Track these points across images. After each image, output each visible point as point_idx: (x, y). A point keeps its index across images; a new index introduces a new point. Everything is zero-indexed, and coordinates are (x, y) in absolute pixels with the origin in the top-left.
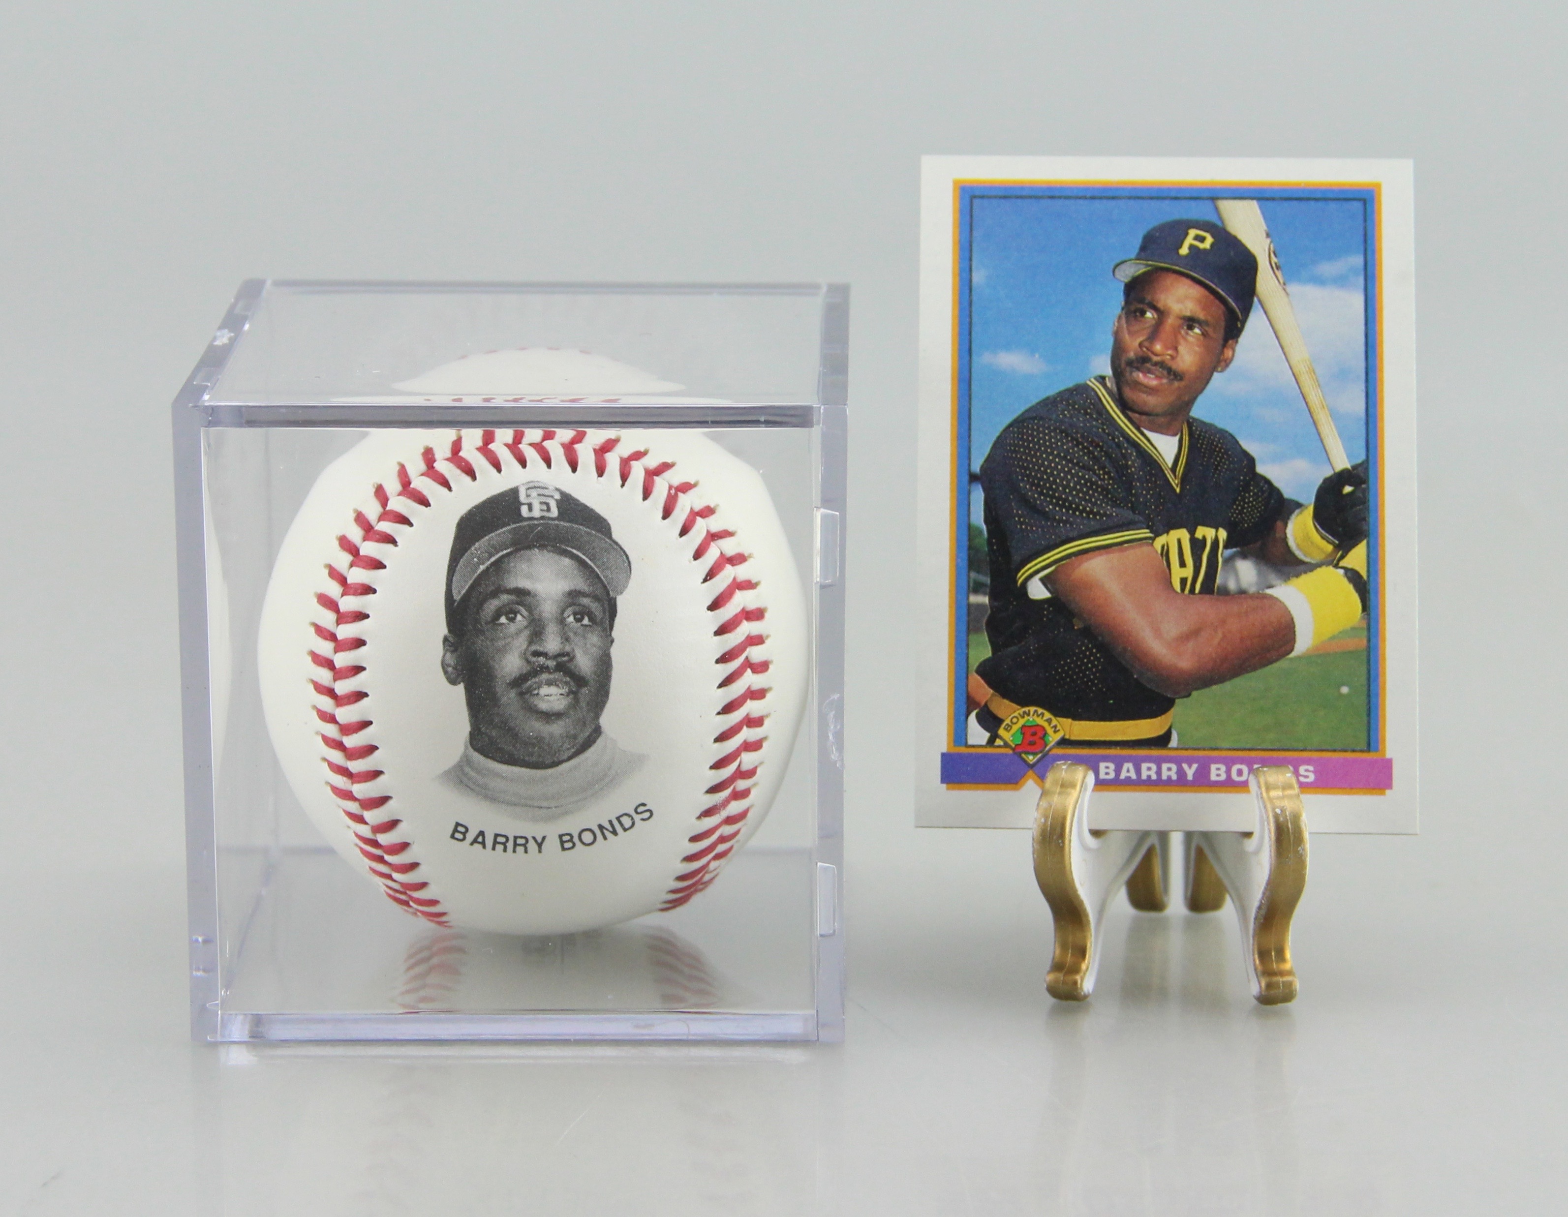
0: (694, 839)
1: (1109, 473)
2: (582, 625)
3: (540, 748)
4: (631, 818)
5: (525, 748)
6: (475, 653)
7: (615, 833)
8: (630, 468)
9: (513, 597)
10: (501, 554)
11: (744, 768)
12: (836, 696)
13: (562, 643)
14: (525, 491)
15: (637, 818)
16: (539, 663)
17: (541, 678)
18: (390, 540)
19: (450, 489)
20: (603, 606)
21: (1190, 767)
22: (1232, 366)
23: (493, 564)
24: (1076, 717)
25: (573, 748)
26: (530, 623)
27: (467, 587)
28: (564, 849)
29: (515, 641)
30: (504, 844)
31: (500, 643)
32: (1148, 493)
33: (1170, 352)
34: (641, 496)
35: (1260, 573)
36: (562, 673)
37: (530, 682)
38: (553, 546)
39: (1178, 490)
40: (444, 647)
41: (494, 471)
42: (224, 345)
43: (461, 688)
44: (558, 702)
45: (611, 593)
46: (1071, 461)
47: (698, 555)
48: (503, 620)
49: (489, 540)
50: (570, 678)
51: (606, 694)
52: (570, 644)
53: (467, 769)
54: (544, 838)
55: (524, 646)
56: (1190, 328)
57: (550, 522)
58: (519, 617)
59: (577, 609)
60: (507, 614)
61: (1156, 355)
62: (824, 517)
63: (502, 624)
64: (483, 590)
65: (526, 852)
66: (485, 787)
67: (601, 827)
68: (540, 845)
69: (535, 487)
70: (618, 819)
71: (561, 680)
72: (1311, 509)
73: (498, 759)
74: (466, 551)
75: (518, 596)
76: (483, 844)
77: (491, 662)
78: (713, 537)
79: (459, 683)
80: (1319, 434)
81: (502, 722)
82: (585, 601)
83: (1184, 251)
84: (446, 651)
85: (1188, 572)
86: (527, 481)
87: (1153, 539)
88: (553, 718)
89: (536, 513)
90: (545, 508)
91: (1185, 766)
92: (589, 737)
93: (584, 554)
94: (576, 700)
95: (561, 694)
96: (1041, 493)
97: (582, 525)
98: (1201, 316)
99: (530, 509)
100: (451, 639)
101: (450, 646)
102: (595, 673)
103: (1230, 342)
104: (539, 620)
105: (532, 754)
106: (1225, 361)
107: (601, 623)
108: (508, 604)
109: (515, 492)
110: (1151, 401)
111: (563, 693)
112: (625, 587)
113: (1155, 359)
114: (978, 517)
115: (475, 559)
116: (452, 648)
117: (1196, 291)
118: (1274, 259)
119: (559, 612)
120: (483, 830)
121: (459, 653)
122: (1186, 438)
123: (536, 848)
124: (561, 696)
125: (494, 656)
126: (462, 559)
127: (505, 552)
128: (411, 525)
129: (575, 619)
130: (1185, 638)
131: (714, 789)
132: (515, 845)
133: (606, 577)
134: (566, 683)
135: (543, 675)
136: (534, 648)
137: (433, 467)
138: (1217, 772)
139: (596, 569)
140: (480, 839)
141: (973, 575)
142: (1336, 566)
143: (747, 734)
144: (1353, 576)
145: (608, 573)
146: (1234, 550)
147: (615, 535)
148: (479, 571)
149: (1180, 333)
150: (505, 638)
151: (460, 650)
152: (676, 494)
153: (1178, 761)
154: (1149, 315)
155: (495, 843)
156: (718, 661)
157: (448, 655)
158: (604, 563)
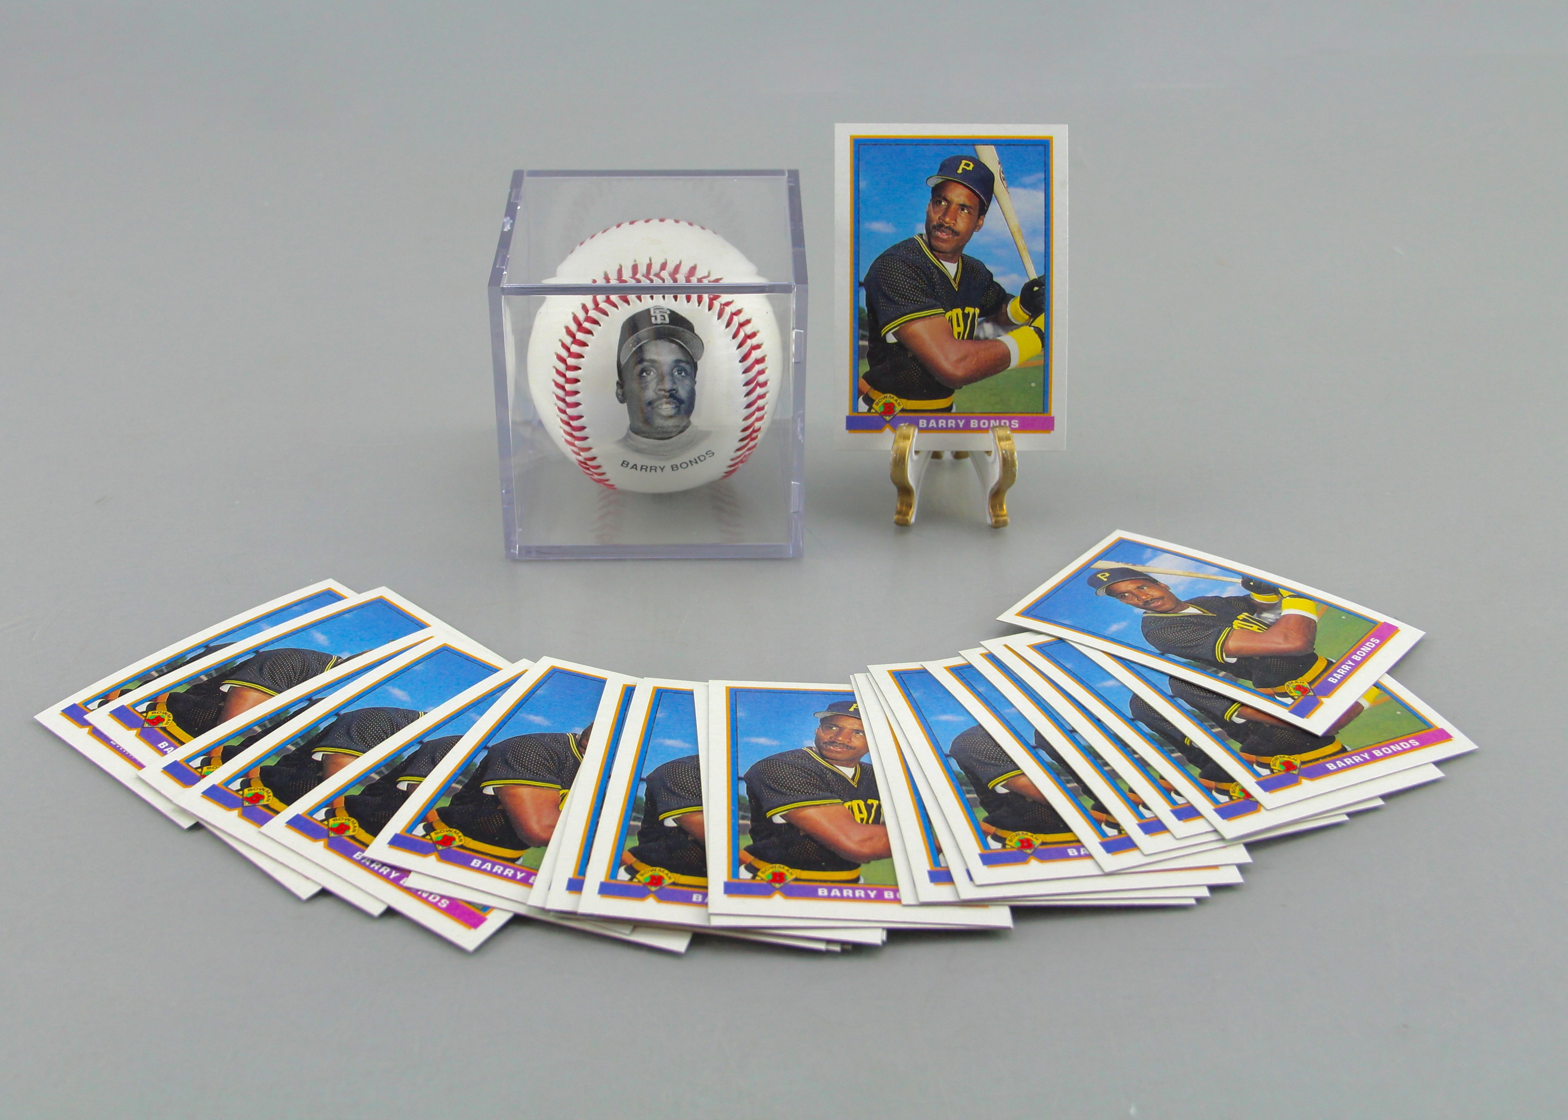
0: (732, 460)
1: (924, 282)
4: (704, 456)
8: (702, 297)
11: (755, 429)
12: (801, 412)
15: (707, 456)
18: (589, 332)
19: (617, 309)
21: (961, 421)
22: (983, 227)
24: (909, 398)
27: (627, 358)
28: (673, 470)
30: (646, 468)
32: (942, 291)
33: (953, 222)
34: (707, 310)
35: (994, 330)
38: (667, 338)
39: (957, 290)
41: (638, 301)
42: (509, 230)
45: (695, 360)
46: (906, 276)
47: (735, 336)
51: (693, 407)
54: (664, 467)
56: (963, 210)
57: (665, 326)
58: (652, 373)
59: (679, 368)
61: (947, 223)
62: (796, 333)
63: (644, 376)
67: (690, 462)
68: (662, 469)
70: (699, 458)
72: (1018, 299)
76: (636, 469)
78: (741, 325)
80: (1023, 262)
82: (683, 364)
83: (960, 171)
85: (961, 329)
87: (945, 313)
89: (659, 321)
90: (663, 318)
91: (959, 421)
96: (892, 292)
98: (968, 204)
99: (656, 319)
100: (620, 383)
103: (982, 216)
106: (979, 226)
109: (648, 310)
110: (944, 246)
112: (701, 356)
113: (946, 225)
114: (863, 303)
117: (965, 191)
118: (1002, 175)
122: (960, 264)
128: (600, 325)
130: (960, 360)
131: (742, 440)
132: (651, 469)
133: (692, 352)
134: (674, 403)
136: (659, 387)
138: (974, 424)
140: (635, 467)
141: (861, 331)
142: (1030, 326)
143: (758, 414)
144: (1038, 331)
146: (983, 318)
148: (633, 351)
149: (958, 212)
152: (724, 308)
153: (956, 419)
154: (943, 203)
155: (642, 468)
156: (744, 385)
157: (619, 390)
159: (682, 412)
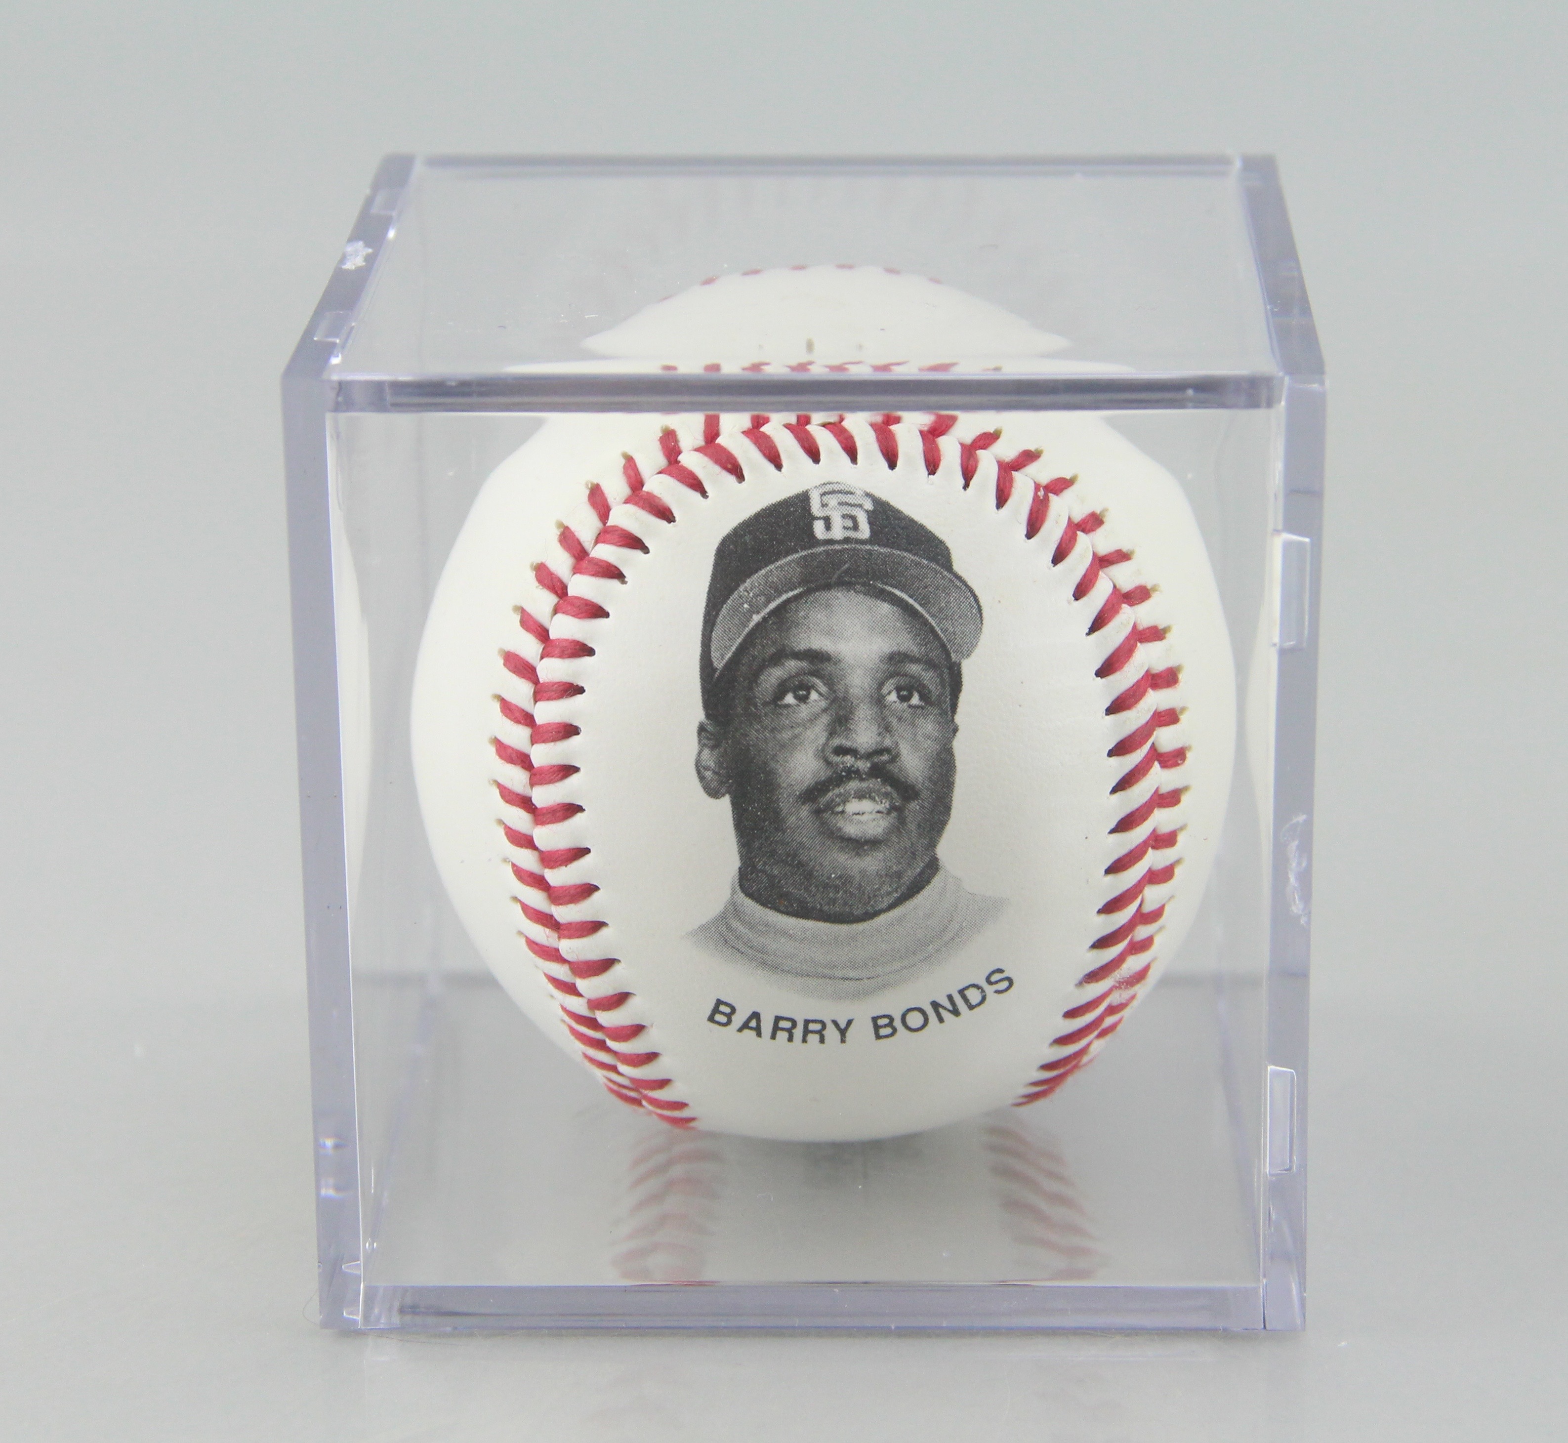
0: (1071, 1014)
2: (910, 706)
3: (845, 892)
4: (980, 990)
5: (823, 892)
6: (748, 750)
7: (956, 1012)
8: (976, 462)
9: (804, 664)
10: (784, 597)
11: (1148, 908)
12: (1301, 818)
13: (879, 734)
14: (819, 498)
15: (989, 990)
16: (845, 765)
17: (848, 788)
18: (614, 573)
19: (704, 493)
20: (941, 675)
23: (773, 613)
25: (896, 891)
26: (831, 704)
27: (734, 649)
28: (878, 1037)
29: (809, 732)
30: (790, 1031)
31: (786, 735)
34: (993, 501)
36: (879, 780)
37: (830, 794)
38: (864, 584)
40: (700, 741)
41: (771, 468)
42: (359, 268)
43: (725, 803)
44: (875, 823)
45: (953, 655)
47: (1080, 592)
48: (790, 699)
49: (766, 576)
50: (891, 786)
51: (948, 809)
52: (892, 736)
53: (735, 924)
54: (850, 1022)
55: (822, 740)
57: (858, 546)
58: (814, 695)
59: (903, 681)
60: (795, 691)
62: (1287, 546)
63: (788, 706)
64: (758, 652)
65: (822, 1040)
66: (762, 950)
67: (935, 1005)
68: (843, 1032)
69: (833, 492)
70: (962, 992)
71: (879, 790)
73: (782, 909)
74: (731, 592)
75: (811, 662)
76: (758, 1031)
77: (772, 764)
78: (1102, 562)
79: (723, 795)
81: (788, 855)
82: (914, 669)
84: (702, 746)
86: (822, 483)
88: (866, 848)
89: (837, 533)
90: (850, 523)
92: (920, 874)
93: (911, 597)
94: (902, 821)
95: (878, 812)
97: (906, 550)
99: (828, 527)
100: (710, 728)
101: (709, 739)
102: (930, 779)
104: (845, 699)
105: (834, 901)
107: (938, 704)
108: (797, 675)
109: (804, 499)
111: (881, 809)
112: (973, 646)
115: (746, 606)
116: (711, 743)
119: (875, 686)
120: (758, 1010)
121: (722, 750)
123: (837, 1034)
124: (879, 815)
125: (775, 755)
126: (725, 606)
127: (791, 594)
128: (646, 550)
129: (899, 697)
131: (1102, 943)
132: (806, 1032)
133: (945, 631)
134: (887, 795)
135: (850, 783)
136: (837, 742)
137: (677, 462)
139: (930, 619)
140: (753, 1024)
143: (1154, 859)
145: (947, 624)
147: (957, 567)
148: (752, 624)
150: (792, 727)
151: (724, 745)
152: (1046, 499)
155: (776, 1029)
156: (1111, 753)
157: (706, 752)
158: (941, 610)
159: (912, 827)
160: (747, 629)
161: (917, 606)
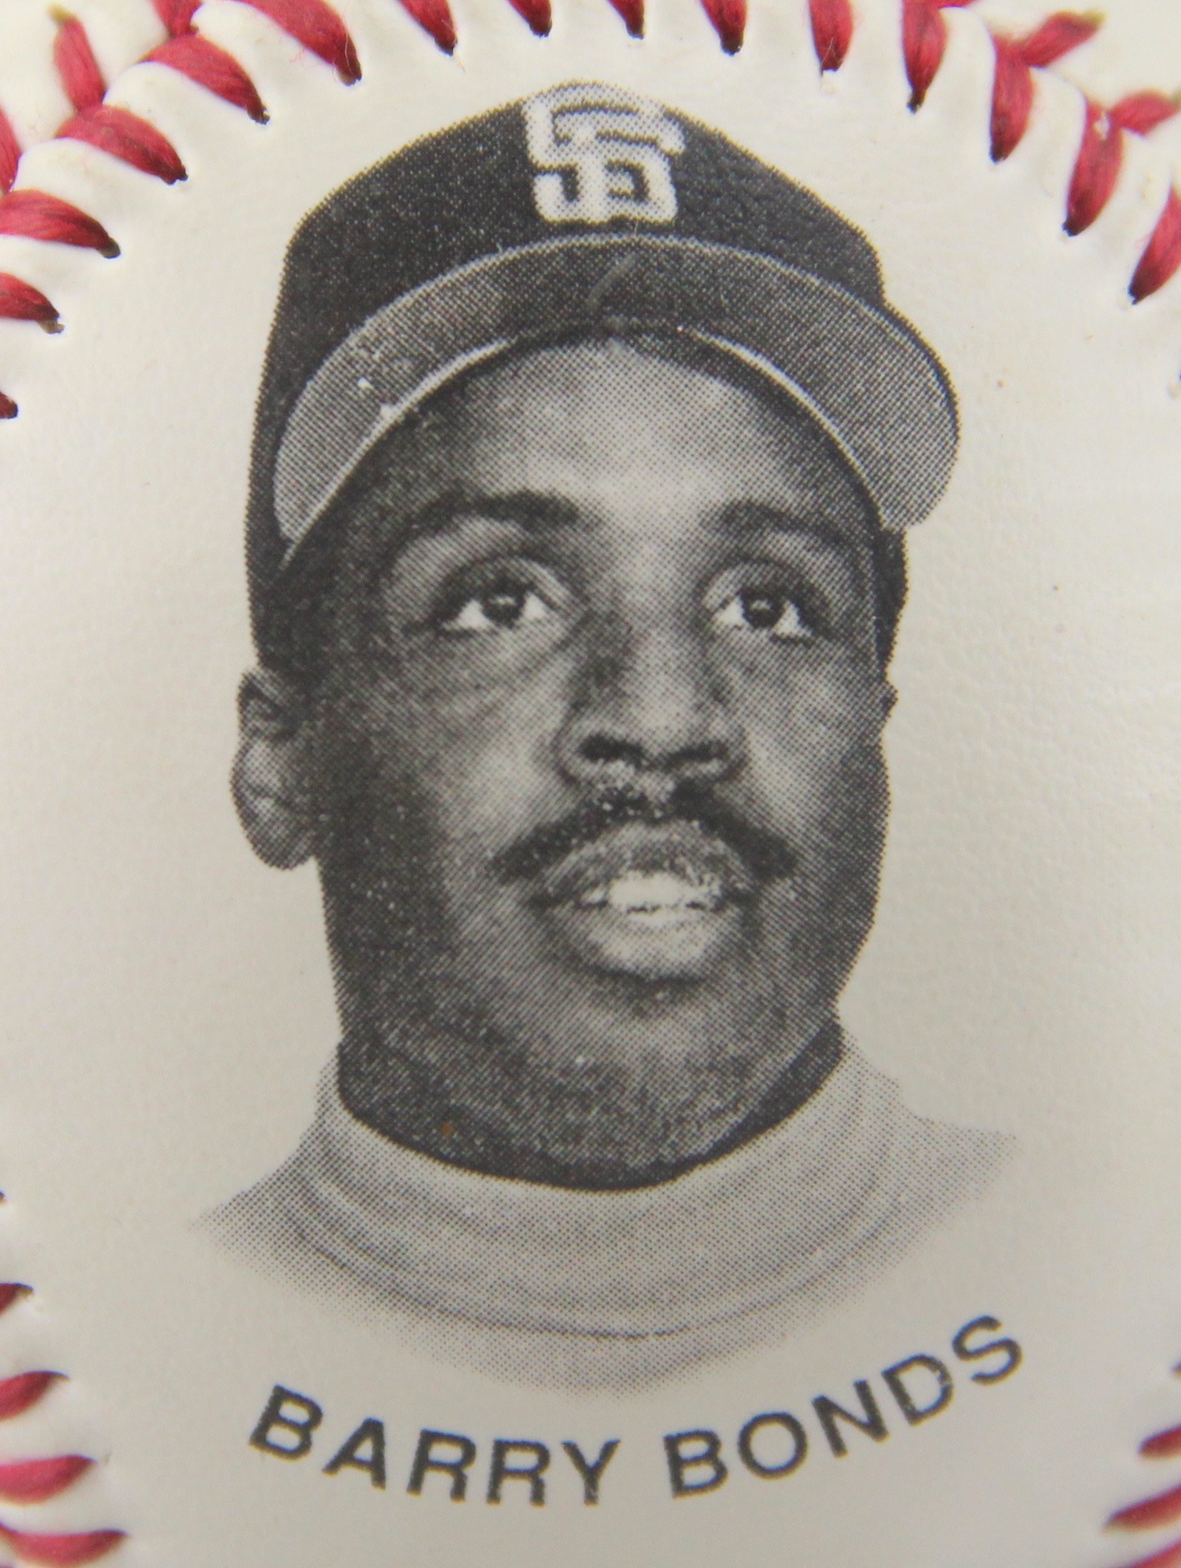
2: (775, 639)
3: (606, 1109)
4: (938, 1373)
5: (550, 1109)
6: (366, 743)
7: (875, 1427)
8: (941, 34)
9: (509, 530)
10: (461, 362)
13: (699, 707)
14: (549, 121)
15: (961, 1371)
16: (610, 784)
17: (616, 842)
18: (30, 306)
19: (257, 112)
20: (853, 564)
23: (431, 402)
25: (736, 1110)
26: (575, 631)
27: (332, 489)
28: (680, 1487)
29: (519, 700)
30: (457, 1471)
31: (461, 708)
34: (982, 142)
36: (696, 824)
37: (573, 858)
38: (661, 334)
40: (244, 722)
41: (426, 45)
43: (308, 874)
44: (683, 934)
48: (472, 616)
49: (416, 309)
50: (727, 840)
51: (866, 903)
52: (730, 712)
53: (326, 1190)
54: (609, 1449)
55: (553, 722)
57: (647, 240)
58: (534, 608)
59: (757, 576)
60: (485, 596)
63: (467, 634)
64: (395, 498)
65: (538, 1496)
66: (393, 1258)
67: (825, 1408)
68: (592, 1474)
69: (585, 108)
70: (891, 1376)
71: (694, 851)
73: (445, 1150)
74: (327, 348)
75: (528, 526)
76: (377, 1469)
77: (427, 782)
79: (302, 859)
81: (465, 1011)
84: (250, 733)
86: (557, 85)
88: (660, 996)
92: (795, 1067)
93: (779, 365)
94: (751, 927)
95: (694, 905)
97: (766, 251)
100: (269, 690)
101: (267, 717)
102: (823, 823)
104: (612, 618)
105: (575, 1135)
107: (845, 634)
108: (494, 556)
111: (701, 899)
112: (935, 492)
115: (363, 384)
116: (274, 726)
119: (688, 586)
120: (377, 1414)
121: (300, 743)
123: (575, 1481)
124: (694, 914)
125: (434, 759)
126: (310, 384)
127: (477, 355)
128: (109, 248)
129: (748, 614)
132: (499, 1472)
133: (864, 453)
134: (714, 862)
135: (623, 831)
136: (590, 725)
137: (190, 31)
139: (827, 424)
140: (365, 1450)
145: (872, 437)
147: (895, 295)
148: (378, 430)
150: (478, 687)
151: (305, 731)
155: (423, 1463)
157: (260, 748)
158: (854, 400)
159: (777, 943)
160: (367, 441)
161: (794, 389)
